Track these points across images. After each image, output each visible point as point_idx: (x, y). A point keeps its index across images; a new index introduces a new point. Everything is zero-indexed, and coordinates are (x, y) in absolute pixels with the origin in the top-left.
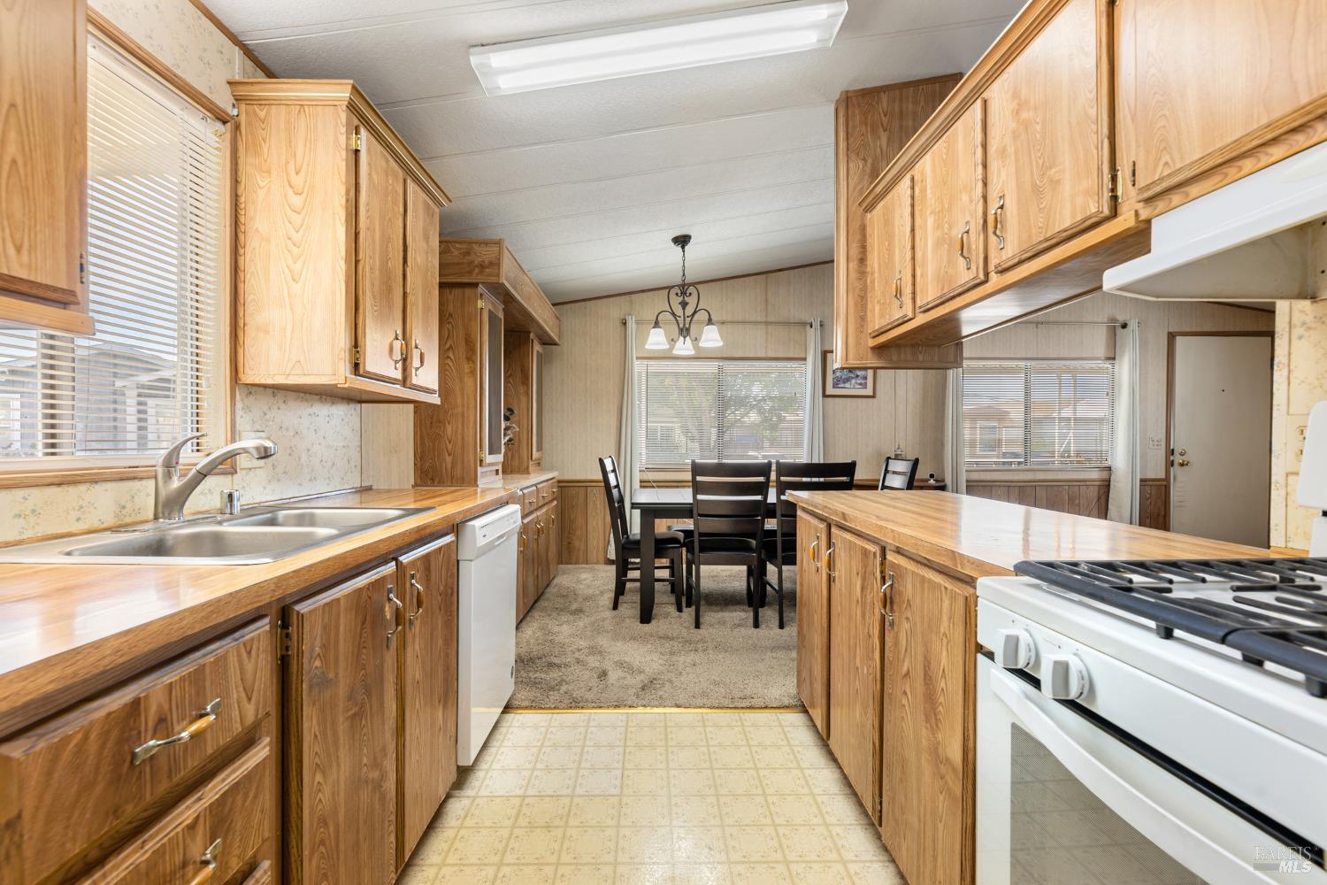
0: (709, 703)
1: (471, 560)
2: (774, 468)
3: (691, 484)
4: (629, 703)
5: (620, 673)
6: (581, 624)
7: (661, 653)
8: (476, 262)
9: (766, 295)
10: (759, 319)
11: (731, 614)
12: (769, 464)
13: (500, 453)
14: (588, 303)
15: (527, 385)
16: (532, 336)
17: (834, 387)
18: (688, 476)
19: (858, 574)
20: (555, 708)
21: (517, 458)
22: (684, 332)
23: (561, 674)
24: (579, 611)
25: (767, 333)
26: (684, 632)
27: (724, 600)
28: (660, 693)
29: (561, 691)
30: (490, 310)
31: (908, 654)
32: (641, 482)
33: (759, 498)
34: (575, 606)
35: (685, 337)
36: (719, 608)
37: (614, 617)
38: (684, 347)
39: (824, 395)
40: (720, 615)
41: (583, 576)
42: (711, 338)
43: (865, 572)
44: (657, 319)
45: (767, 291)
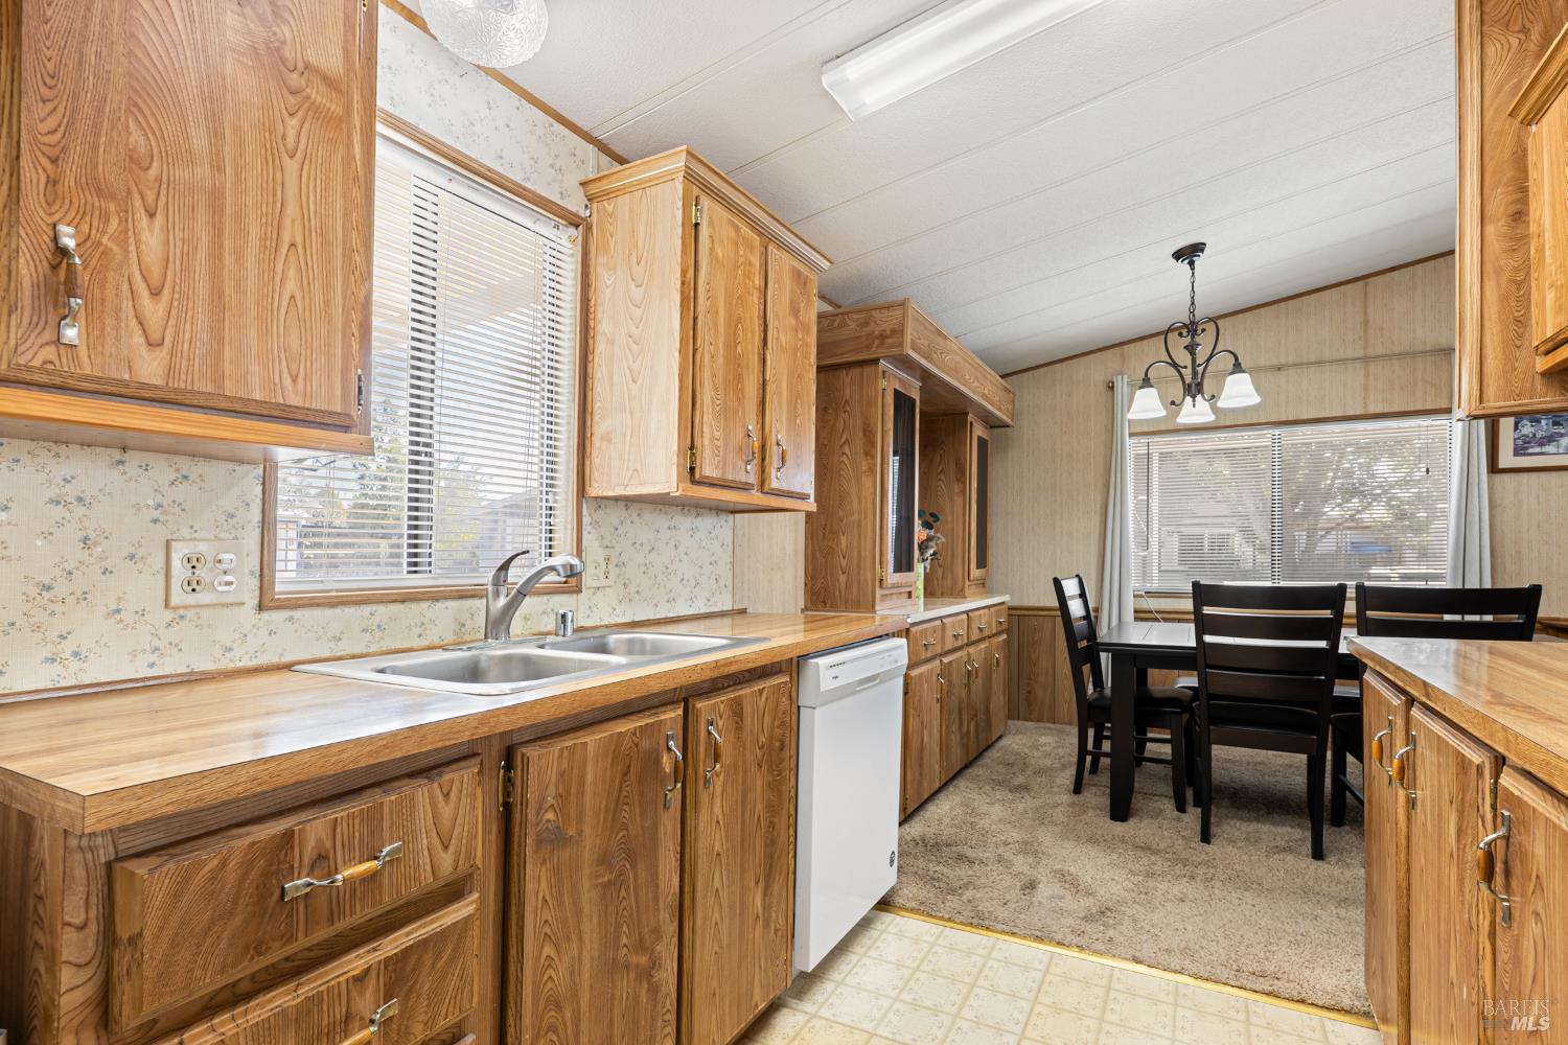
0: (1193, 968)
1: (814, 708)
2: (1351, 593)
3: (1192, 617)
4: (1058, 937)
5: (1057, 889)
6: (1021, 807)
7: (1131, 871)
8: (876, 333)
9: (1365, 313)
10: (1350, 354)
11: (1272, 828)
12: (1342, 588)
13: (916, 571)
14: (1058, 366)
15: (964, 483)
16: (970, 417)
17: (1517, 453)
18: (1188, 605)
19: (1451, 802)
20: (949, 920)
21: (949, 578)
22: (1194, 389)
23: (970, 873)
24: (1024, 788)
25: (1367, 375)
26: (1180, 845)
27: (1262, 804)
28: (1112, 933)
29: (964, 898)
30: (895, 390)
31: (1538, 989)
32: (1136, 611)
33: (1322, 644)
34: (1019, 780)
36: (1253, 815)
37: (1073, 804)
38: (1196, 411)
39: (1494, 468)
40: (1253, 826)
41: (1043, 740)
42: (1239, 392)
43: (1465, 801)
44: (1146, 374)
45: (1365, 307)
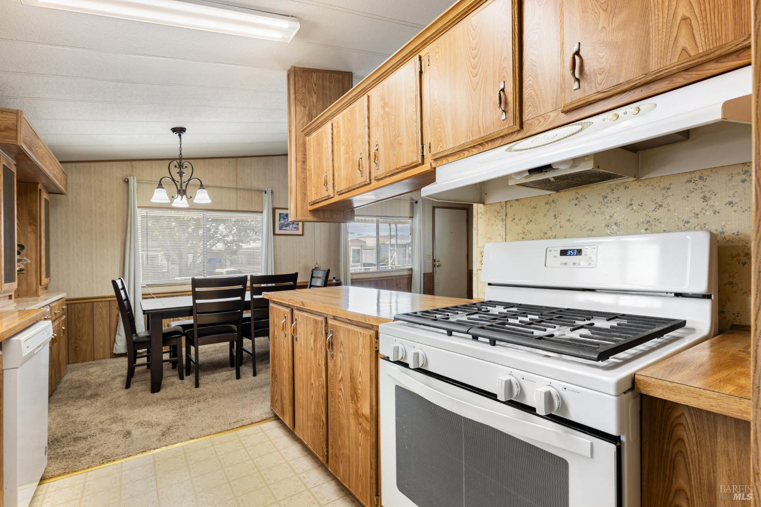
0: (214, 431)
1: (17, 368)
3: (191, 293)
4: (154, 447)
5: (142, 430)
6: (98, 404)
7: (173, 409)
9: (236, 171)
10: (231, 186)
11: (219, 374)
13: (14, 281)
14: (92, 164)
15: (36, 226)
16: (40, 186)
17: (280, 229)
19: (312, 334)
20: (88, 468)
22: (182, 192)
23: (88, 443)
24: (95, 396)
25: (237, 195)
26: (188, 392)
27: (215, 366)
28: (177, 434)
29: (92, 455)
30: (4, 165)
31: (341, 369)
32: (143, 295)
33: (239, 298)
34: (89, 393)
35: (182, 196)
36: (210, 372)
37: (129, 393)
38: (181, 202)
39: (274, 234)
40: (212, 376)
41: (92, 370)
42: (202, 197)
43: (316, 332)
44: (160, 182)
45: (236, 169)
